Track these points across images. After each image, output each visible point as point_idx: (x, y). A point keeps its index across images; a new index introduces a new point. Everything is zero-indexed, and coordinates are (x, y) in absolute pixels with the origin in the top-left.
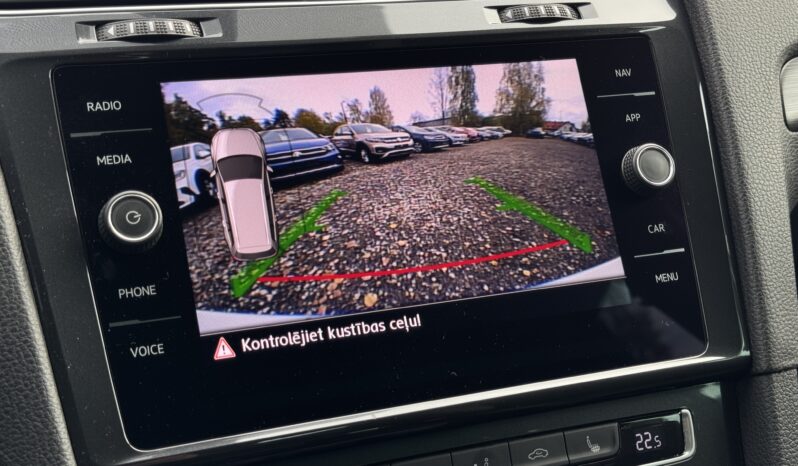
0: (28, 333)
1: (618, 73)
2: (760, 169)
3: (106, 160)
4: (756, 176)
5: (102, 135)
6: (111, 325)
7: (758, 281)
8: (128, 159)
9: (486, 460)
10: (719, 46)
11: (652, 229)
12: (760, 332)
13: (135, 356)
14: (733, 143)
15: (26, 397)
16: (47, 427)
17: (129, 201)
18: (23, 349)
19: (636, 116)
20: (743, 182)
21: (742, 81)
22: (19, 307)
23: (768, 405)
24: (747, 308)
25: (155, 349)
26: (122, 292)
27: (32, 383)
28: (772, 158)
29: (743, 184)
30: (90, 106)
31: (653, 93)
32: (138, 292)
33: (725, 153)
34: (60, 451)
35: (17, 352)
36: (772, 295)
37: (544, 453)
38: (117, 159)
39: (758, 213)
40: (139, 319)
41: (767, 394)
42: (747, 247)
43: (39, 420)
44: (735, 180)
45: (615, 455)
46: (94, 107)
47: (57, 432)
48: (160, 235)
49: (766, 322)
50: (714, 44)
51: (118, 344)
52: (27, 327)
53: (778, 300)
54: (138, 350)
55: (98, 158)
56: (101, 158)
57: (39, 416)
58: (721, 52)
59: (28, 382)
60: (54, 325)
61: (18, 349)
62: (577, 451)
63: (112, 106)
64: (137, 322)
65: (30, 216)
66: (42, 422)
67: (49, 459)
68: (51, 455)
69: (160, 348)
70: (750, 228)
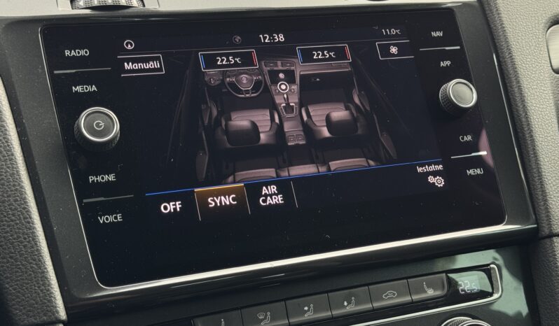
0: (26, 203)
1: (434, 34)
2: (536, 97)
3: (79, 89)
4: (533, 102)
5: (77, 72)
6: (85, 201)
7: (539, 172)
8: (94, 88)
9: (353, 298)
10: (503, 15)
11: (463, 139)
12: (542, 208)
13: (102, 222)
14: (516, 79)
15: (25, 246)
16: (40, 268)
17: (96, 114)
18: (23, 214)
19: (448, 63)
20: (524, 105)
21: (520, 38)
22: (19, 184)
23: (551, 259)
25: (116, 218)
26: (92, 179)
27: (29, 237)
28: (544, 90)
29: (525, 107)
30: (67, 53)
31: (458, 47)
32: (103, 178)
33: (511, 87)
34: (50, 285)
35: (19, 215)
36: (550, 182)
37: (394, 294)
38: (87, 89)
39: (537, 126)
40: (105, 197)
41: (550, 251)
42: (530, 150)
43: (34, 262)
44: (519, 104)
45: (446, 295)
46: (70, 54)
47: (47, 272)
48: (118, 139)
49: (546, 200)
50: (499, 14)
51: (90, 214)
52: (25, 198)
53: (554, 186)
54: (104, 218)
55: (73, 88)
56: (76, 87)
57: (35, 260)
58: (504, 19)
59: (26, 236)
60: (44, 200)
61: (19, 213)
62: (417, 293)
63: (83, 52)
64: (102, 199)
65: (26, 125)
66: (36, 264)
67: (42, 291)
68: (43, 287)
69: (119, 217)
70: (532, 136)
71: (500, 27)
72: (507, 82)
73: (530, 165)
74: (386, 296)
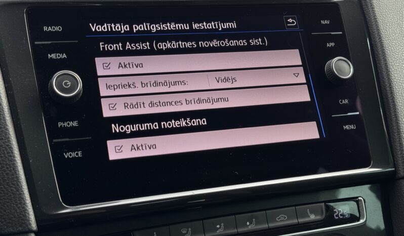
0: (9, 141)
1: (322, 22)
2: (398, 72)
3: (53, 56)
4: (396, 75)
5: (51, 43)
6: (54, 141)
7: (398, 128)
8: (65, 56)
9: (254, 220)
10: (376, 9)
11: (341, 102)
12: (400, 156)
13: (66, 157)
14: (384, 58)
15: (7, 174)
16: (18, 190)
17: (65, 76)
18: (6, 149)
19: (333, 44)
21: (388, 27)
22: (5, 127)
24: (393, 144)
25: (77, 154)
26: (60, 124)
27: (10, 167)
29: (389, 79)
30: (45, 28)
31: (341, 33)
32: (69, 124)
33: (379, 64)
34: (25, 204)
35: (3, 150)
37: (285, 218)
38: (59, 56)
39: (398, 94)
40: (69, 138)
42: (392, 112)
43: (14, 186)
44: (385, 77)
45: (323, 220)
46: (48, 29)
47: (24, 194)
48: (81, 95)
50: (373, 8)
51: (58, 150)
52: (9, 138)
54: (68, 154)
55: (49, 55)
56: (51, 55)
57: (14, 185)
58: (377, 12)
59: (8, 166)
60: (23, 139)
61: (4, 149)
62: (303, 217)
63: (57, 29)
64: (67, 139)
65: (12, 82)
66: (15, 188)
67: (19, 208)
68: (20, 205)
69: (80, 153)
70: (394, 102)
71: (373, 18)
72: (377, 60)
73: (392, 124)
74: (278, 219)
